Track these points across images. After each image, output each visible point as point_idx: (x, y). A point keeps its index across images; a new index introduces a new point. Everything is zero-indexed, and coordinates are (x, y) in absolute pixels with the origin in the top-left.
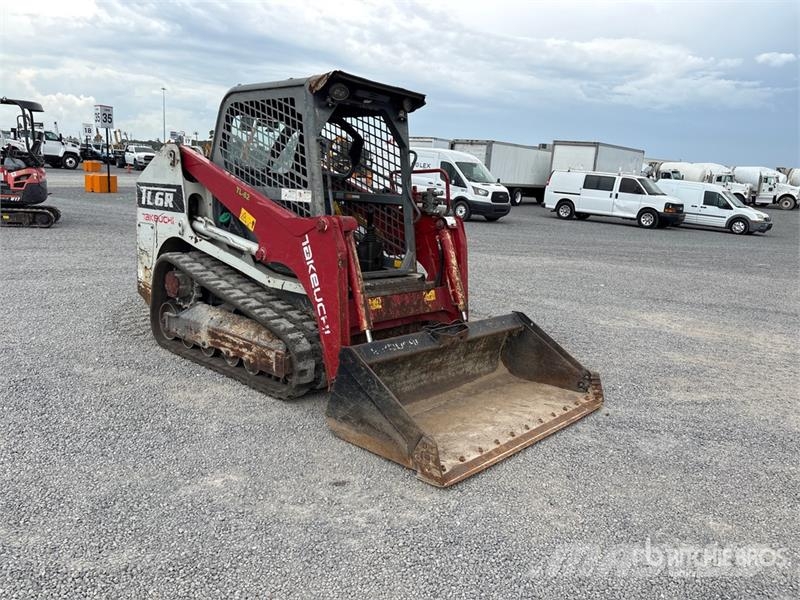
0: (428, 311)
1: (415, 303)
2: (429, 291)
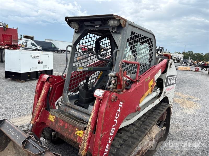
1: (70, 131)
2: (80, 130)
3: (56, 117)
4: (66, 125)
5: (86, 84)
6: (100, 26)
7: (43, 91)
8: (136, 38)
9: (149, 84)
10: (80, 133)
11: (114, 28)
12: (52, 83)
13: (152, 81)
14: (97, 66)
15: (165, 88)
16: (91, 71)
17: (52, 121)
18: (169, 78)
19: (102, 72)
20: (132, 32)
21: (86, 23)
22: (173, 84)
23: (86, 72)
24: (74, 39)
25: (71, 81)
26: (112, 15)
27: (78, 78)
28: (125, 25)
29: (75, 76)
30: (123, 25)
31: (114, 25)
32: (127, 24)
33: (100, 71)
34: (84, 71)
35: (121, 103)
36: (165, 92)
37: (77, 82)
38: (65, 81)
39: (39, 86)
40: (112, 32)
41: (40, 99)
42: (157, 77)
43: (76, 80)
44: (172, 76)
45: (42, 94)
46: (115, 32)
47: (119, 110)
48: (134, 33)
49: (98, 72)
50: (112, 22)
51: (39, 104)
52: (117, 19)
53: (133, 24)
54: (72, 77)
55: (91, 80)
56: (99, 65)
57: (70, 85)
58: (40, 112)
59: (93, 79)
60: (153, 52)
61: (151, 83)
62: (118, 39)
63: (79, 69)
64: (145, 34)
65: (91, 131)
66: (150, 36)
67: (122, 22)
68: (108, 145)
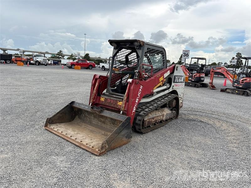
0: (117, 107)
1: (114, 103)
2: (120, 102)
3: (105, 98)
4: (112, 101)
5: (121, 82)
6: (130, 45)
7: (97, 84)
8: (151, 51)
9: (160, 79)
10: (120, 103)
11: (137, 46)
12: (102, 80)
13: (162, 77)
14: (127, 70)
15: (173, 84)
16: (124, 74)
17: (102, 101)
18: (176, 77)
19: (131, 75)
20: (148, 48)
21: (121, 44)
22: (181, 82)
23: (120, 74)
24: (113, 53)
25: (112, 80)
26: (136, 40)
27: (115, 78)
28: (143, 45)
29: (114, 76)
30: (142, 45)
31: (137, 45)
32: (145, 44)
33: (130, 74)
34: (119, 74)
35: (141, 86)
36: (173, 86)
37: (115, 80)
38: (109, 79)
39: (94, 81)
40: (136, 48)
41: (95, 89)
42: (166, 75)
43: (114, 79)
44: (179, 76)
45: (96, 86)
46: (138, 48)
47: (140, 90)
48: (149, 49)
49: (128, 75)
50: (136, 43)
51: (95, 92)
52: (139, 42)
53: (148, 44)
54: (112, 77)
55: (123, 80)
56: (129, 70)
57: (111, 82)
58: (95, 96)
59: (125, 79)
60: (164, 60)
61: (161, 79)
62: (140, 52)
63: (116, 72)
64: (157, 49)
65: (126, 99)
66: (161, 50)
67: (141, 43)
68: (135, 107)
